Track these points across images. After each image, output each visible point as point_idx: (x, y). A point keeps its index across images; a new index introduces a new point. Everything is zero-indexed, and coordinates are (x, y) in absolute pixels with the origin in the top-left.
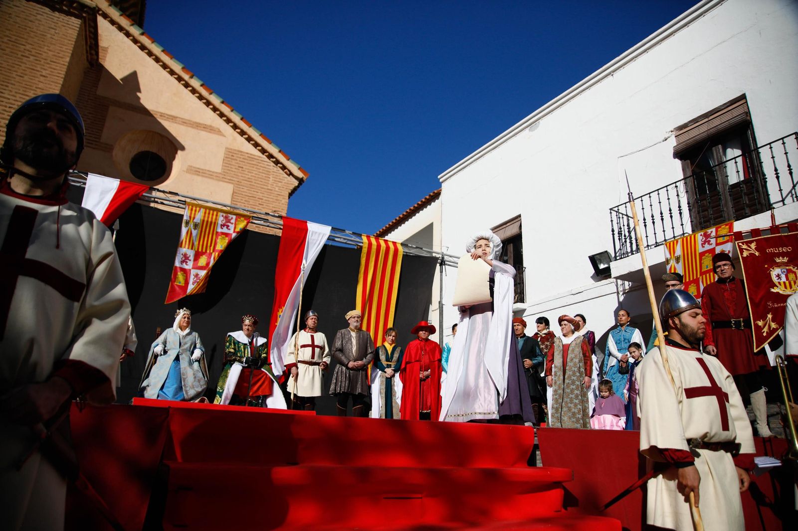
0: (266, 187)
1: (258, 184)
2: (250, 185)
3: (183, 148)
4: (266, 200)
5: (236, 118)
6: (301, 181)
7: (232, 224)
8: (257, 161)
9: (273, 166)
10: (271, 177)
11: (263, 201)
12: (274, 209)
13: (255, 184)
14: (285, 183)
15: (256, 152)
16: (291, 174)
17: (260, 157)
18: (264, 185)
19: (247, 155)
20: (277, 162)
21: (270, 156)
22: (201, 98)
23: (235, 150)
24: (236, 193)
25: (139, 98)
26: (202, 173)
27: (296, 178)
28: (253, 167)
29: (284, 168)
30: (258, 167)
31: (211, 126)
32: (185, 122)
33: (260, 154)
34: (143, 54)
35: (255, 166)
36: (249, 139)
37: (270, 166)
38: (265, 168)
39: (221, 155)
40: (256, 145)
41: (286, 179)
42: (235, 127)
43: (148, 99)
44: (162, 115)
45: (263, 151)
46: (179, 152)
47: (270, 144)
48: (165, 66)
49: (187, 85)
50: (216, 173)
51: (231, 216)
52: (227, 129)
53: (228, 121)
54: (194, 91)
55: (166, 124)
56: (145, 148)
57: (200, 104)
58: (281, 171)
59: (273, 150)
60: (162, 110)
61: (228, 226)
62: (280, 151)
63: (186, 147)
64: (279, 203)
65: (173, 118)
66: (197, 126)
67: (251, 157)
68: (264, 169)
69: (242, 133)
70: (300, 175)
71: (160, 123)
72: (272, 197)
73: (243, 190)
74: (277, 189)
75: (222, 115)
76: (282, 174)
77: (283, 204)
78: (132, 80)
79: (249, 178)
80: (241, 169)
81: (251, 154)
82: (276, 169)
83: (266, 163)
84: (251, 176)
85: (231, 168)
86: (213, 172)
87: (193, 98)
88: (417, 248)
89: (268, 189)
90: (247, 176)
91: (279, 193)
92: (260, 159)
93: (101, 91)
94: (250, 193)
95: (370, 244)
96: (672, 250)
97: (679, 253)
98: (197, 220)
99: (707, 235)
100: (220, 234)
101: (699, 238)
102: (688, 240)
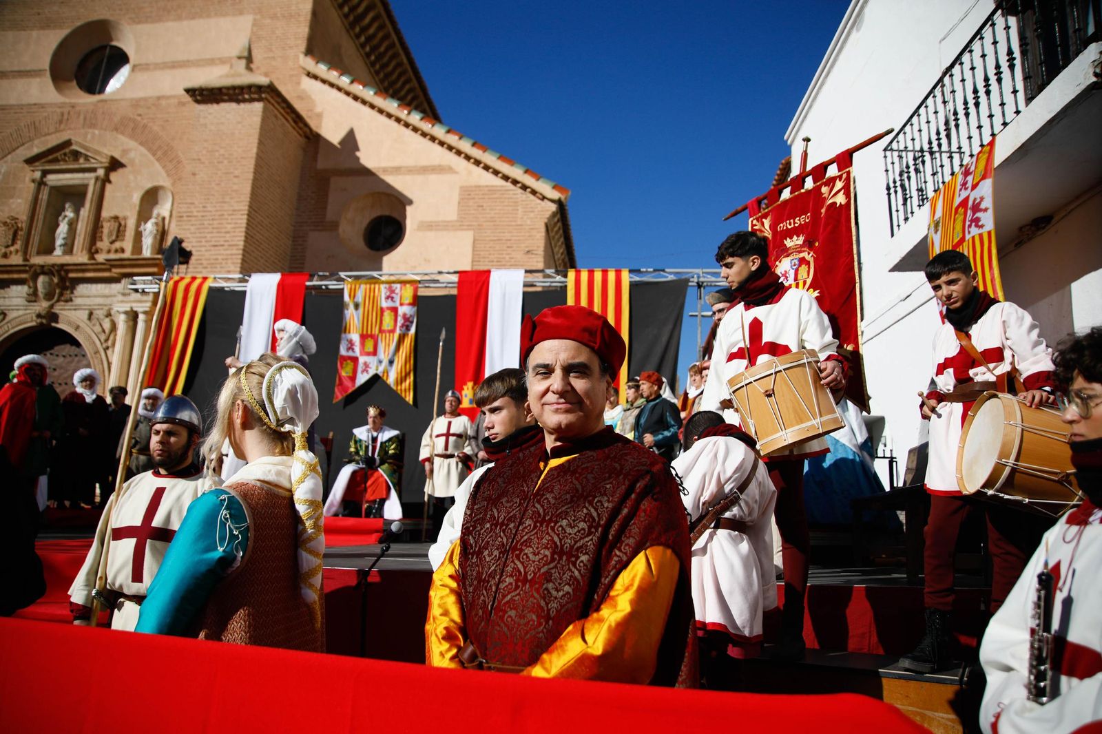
0: (513, 223)
1: (504, 221)
2: (494, 225)
3: (410, 202)
4: (516, 240)
5: (465, 145)
6: (560, 203)
7: (397, 294)
8: (501, 192)
9: (522, 193)
10: (519, 208)
11: (512, 242)
12: (527, 249)
13: (501, 223)
14: (539, 211)
15: (498, 182)
16: (544, 198)
17: (502, 186)
18: (511, 221)
19: (487, 189)
20: (524, 187)
21: (515, 182)
22: (424, 135)
23: (471, 187)
24: (478, 240)
25: (358, 159)
26: (436, 226)
27: (552, 201)
28: (496, 202)
29: (534, 192)
30: (502, 200)
31: (439, 166)
32: (411, 171)
33: (502, 182)
34: (358, 105)
35: (498, 200)
36: (487, 168)
37: (517, 194)
38: (511, 198)
39: (456, 196)
40: (496, 173)
41: (539, 206)
42: (468, 158)
43: (368, 157)
44: (385, 170)
45: (506, 178)
46: (409, 209)
47: (512, 165)
48: (381, 111)
49: (407, 125)
50: (451, 222)
51: (394, 286)
52: (460, 162)
53: (459, 153)
54: (415, 130)
55: (390, 179)
56: (377, 213)
57: (426, 142)
58: (532, 197)
59: (516, 172)
60: (384, 164)
61: (392, 298)
62: (526, 172)
63: (414, 200)
64: (533, 240)
65: (397, 170)
66: (424, 170)
67: (492, 189)
68: (510, 200)
69: (477, 163)
70: (556, 195)
71: (383, 181)
72: (523, 234)
73: (486, 235)
74: (529, 222)
75: (450, 148)
76: (534, 200)
77: (538, 240)
78: (350, 140)
79: (492, 218)
80: (480, 208)
81: (492, 186)
82: (524, 196)
83: (511, 192)
84: (495, 213)
85: (469, 210)
86: (448, 222)
87: (417, 137)
88: (655, 271)
89: (517, 225)
90: (488, 216)
91: (532, 227)
92: (504, 188)
93: (321, 164)
94: (494, 236)
95: (579, 282)
96: (933, 211)
97: (940, 212)
98: (359, 298)
99: (966, 172)
100: (384, 309)
101: (959, 180)
102: (950, 187)
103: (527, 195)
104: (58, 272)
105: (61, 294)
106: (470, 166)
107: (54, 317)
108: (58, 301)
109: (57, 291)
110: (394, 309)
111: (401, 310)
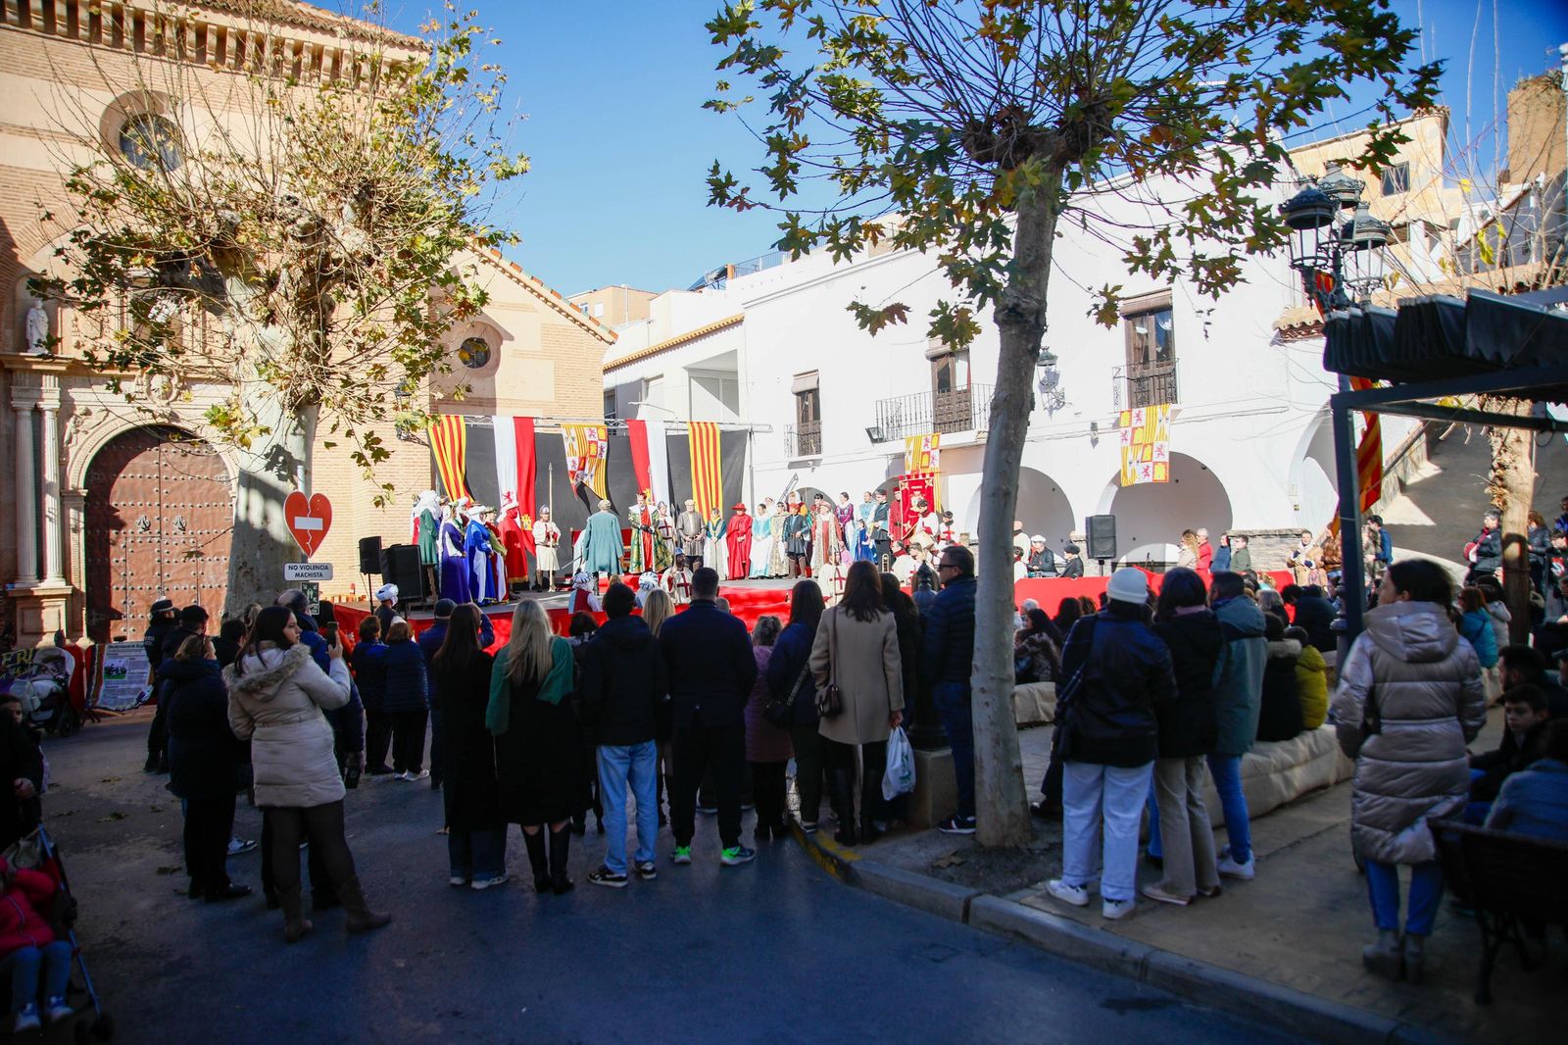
0: (581, 356)
1: (575, 354)
2: (568, 357)
3: (507, 335)
4: (584, 369)
5: (545, 292)
6: (612, 344)
8: (570, 331)
9: (585, 333)
10: (585, 344)
11: (581, 371)
12: (592, 377)
13: (572, 355)
14: (598, 348)
15: (568, 322)
16: (602, 339)
17: (571, 327)
19: (560, 327)
20: (589, 330)
21: (582, 325)
22: (511, 277)
23: (551, 326)
24: (558, 368)
26: (526, 354)
27: (608, 342)
28: (568, 338)
29: (595, 334)
30: (572, 337)
31: (524, 305)
32: (502, 305)
36: (561, 311)
39: (538, 332)
41: (598, 345)
42: (546, 301)
45: (575, 321)
46: (507, 342)
50: (538, 352)
52: (540, 302)
53: (539, 296)
54: (504, 271)
55: (486, 311)
56: (472, 335)
57: (511, 283)
58: (593, 337)
59: (583, 317)
62: (590, 318)
63: (509, 333)
64: (596, 370)
66: (515, 308)
67: (565, 329)
68: (578, 338)
69: (554, 306)
70: (611, 338)
71: (483, 314)
72: (588, 365)
74: (592, 356)
75: (532, 291)
76: (594, 340)
79: (566, 350)
80: (557, 343)
81: (565, 326)
83: (579, 332)
84: (568, 347)
85: (549, 343)
86: (535, 351)
89: (584, 358)
90: (563, 349)
91: (594, 360)
92: (573, 329)
94: (569, 365)
95: (694, 430)
96: (908, 446)
97: (911, 448)
98: (574, 434)
99: (927, 440)
100: (590, 442)
101: (923, 441)
102: (917, 440)
103: (589, 335)
104: (178, 372)
105: (179, 394)
106: (547, 307)
107: (174, 416)
108: (175, 400)
109: (175, 391)
110: (596, 443)
111: (600, 443)
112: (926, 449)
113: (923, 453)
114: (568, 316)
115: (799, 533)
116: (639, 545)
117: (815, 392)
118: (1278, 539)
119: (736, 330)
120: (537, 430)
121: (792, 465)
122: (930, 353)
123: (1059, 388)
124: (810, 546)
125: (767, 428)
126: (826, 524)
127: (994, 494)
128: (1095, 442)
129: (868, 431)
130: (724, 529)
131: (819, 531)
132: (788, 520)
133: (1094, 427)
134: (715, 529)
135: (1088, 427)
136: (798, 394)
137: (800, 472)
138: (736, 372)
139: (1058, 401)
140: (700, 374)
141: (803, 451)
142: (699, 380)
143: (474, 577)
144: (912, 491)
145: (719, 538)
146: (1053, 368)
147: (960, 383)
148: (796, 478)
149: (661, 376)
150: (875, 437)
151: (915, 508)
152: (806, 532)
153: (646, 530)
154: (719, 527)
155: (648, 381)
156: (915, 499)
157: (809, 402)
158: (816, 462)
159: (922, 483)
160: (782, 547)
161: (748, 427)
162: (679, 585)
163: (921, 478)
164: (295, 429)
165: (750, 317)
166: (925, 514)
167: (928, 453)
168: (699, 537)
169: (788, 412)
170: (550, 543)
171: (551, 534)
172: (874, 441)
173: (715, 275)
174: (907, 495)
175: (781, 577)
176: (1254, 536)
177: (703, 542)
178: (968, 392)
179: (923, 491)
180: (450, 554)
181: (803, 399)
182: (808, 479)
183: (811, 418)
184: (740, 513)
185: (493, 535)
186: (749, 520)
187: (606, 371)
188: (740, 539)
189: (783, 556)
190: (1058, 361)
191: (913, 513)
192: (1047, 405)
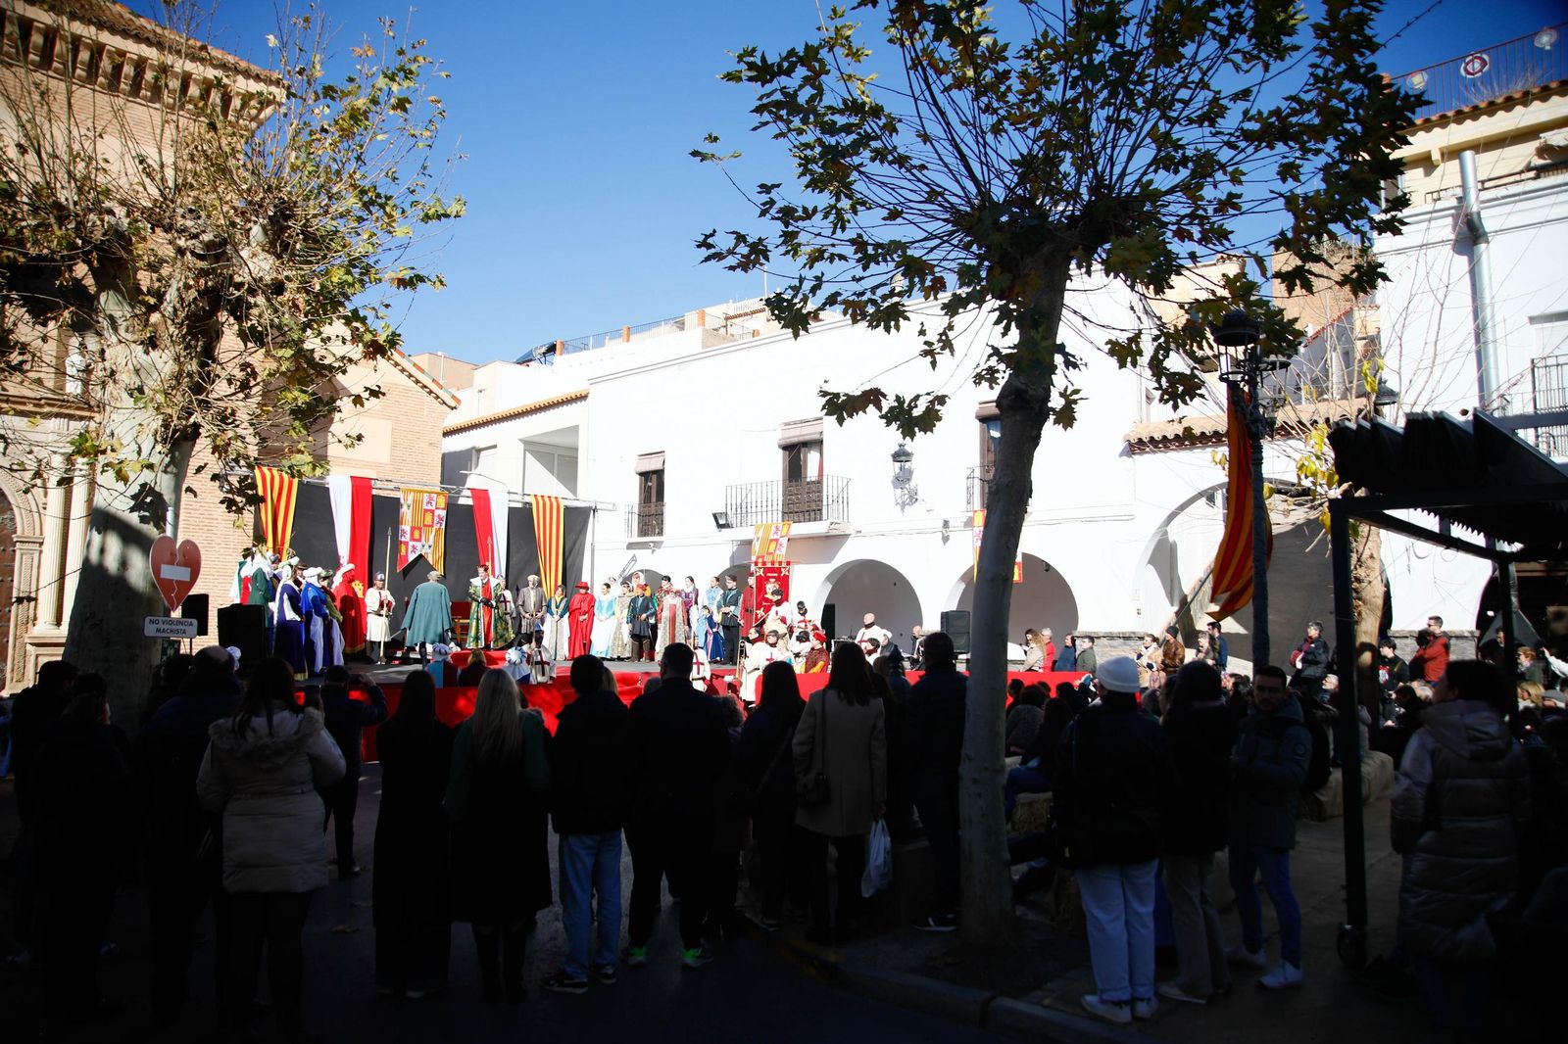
1: (414, 417)
2: (407, 419)
3: (344, 390)
4: (422, 433)
6: (453, 409)
7: (434, 501)
8: (411, 392)
9: (427, 396)
10: (425, 407)
13: (411, 417)
15: (410, 383)
16: (444, 403)
18: (420, 418)
19: (401, 387)
20: (431, 392)
21: (424, 387)
23: (391, 384)
24: (395, 429)
27: (449, 406)
29: (438, 397)
30: (413, 399)
33: (413, 384)
35: (410, 399)
37: (424, 396)
38: (419, 398)
41: (439, 409)
42: (389, 359)
45: (417, 382)
50: (376, 411)
52: (382, 362)
61: (431, 503)
64: (435, 435)
67: (406, 389)
69: (397, 365)
70: (453, 403)
72: (427, 429)
73: (401, 425)
74: (431, 420)
76: (436, 404)
77: (438, 435)
79: (405, 412)
80: (397, 403)
81: (405, 386)
82: (429, 399)
83: (420, 394)
84: (408, 409)
89: (423, 421)
90: (403, 410)
91: (434, 424)
92: (414, 389)
94: (407, 428)
95: (538, 503)
96: (757, 532)
97: (760, 535)
98: (410, 502)
99: (777, 528)
100: (426, 511)
101: (773, 529)
102: (768, 528)
103: (431, 398)
106: (389, 366)
110: (432, 512)
111: (437, 512)
112: (775, 537)
113: (771, 540)
114: (410, 376)
115: (644, 616)
116: (478, 619)
117: (659, 474)
118: (1121, 641)
119: (579, 405)
120: (374, 492)
121: (631, 546)
122: (783, 442)
123: (913, 484)
124: (654, 628)
125: (610, 507)
126: (673, 608)
127: (992, 580)
128: (946, 539)
129: (715, 516)
130: (567, 608)
131: (666, 614)
132: (634, 600)
133: (946, 524)
134: (557, 607)
135: (941, 523)
136: (641, 474)
137: (639, 553)
138: (577, 449)
139: (911, 497)
140: (535, 448)
141: (643, 532)
142: (535, 454)
143: (311, 643)
144: (767, 579)
145: (561, 616)
146: (907, 465)
147: (812, 473)
148: (634, 559)
149: (495, 447)
150: (722, 522)
151: (769, 596)
152: (651, 615)
153: (487, 603)
154: (562, 605)
155: (479, 451)
156: (770, 587)
157: (653, 484)
158: (657, 544)
159: (779, 570)
160: (626, 629)
161: (593, 505)
162: (537, 663)
163: (777, 565)
164: (167, 466)
165: (595, 393)
166: (779, 603)
167: (777, 540)
168: (539, 615)
169: (631, 493)
170: (384, 612)
171: (386, 602)
172: (720, 526)
173: (544, 350)
174: (761, 582)
175: (623, 660)
176: (1098, 638)
177: (542, 620)
178: (819, 482)
179: (778, 579)
180: (288, 618)
181: (646, 481)
182: (647, 560)
183: (654, 499)
184: (583, 591)
185: (329, 600)
186: (592, 600)
187: (446, 434)
188: (582, 618)
189: (626, 638)
190: (914, 459)
191: (767, 600)
192: (900, 501)
